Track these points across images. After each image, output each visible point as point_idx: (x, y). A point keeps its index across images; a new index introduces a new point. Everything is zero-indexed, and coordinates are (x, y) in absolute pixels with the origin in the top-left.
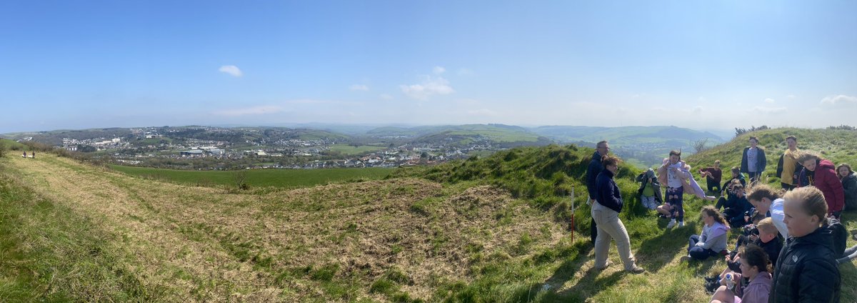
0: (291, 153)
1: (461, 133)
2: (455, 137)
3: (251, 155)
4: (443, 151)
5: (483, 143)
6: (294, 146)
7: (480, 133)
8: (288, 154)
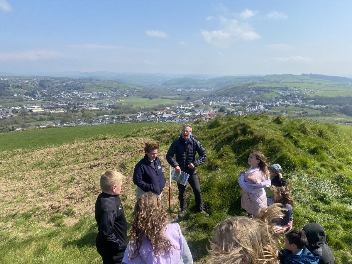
0: (75, 107)
1: (266, 85)
2: (259, 90)
3: (23, 113)
4: (244, 105)
5: (292, 97)
6: (79, 99)
7: (288, 85)
8: (72, 109)
